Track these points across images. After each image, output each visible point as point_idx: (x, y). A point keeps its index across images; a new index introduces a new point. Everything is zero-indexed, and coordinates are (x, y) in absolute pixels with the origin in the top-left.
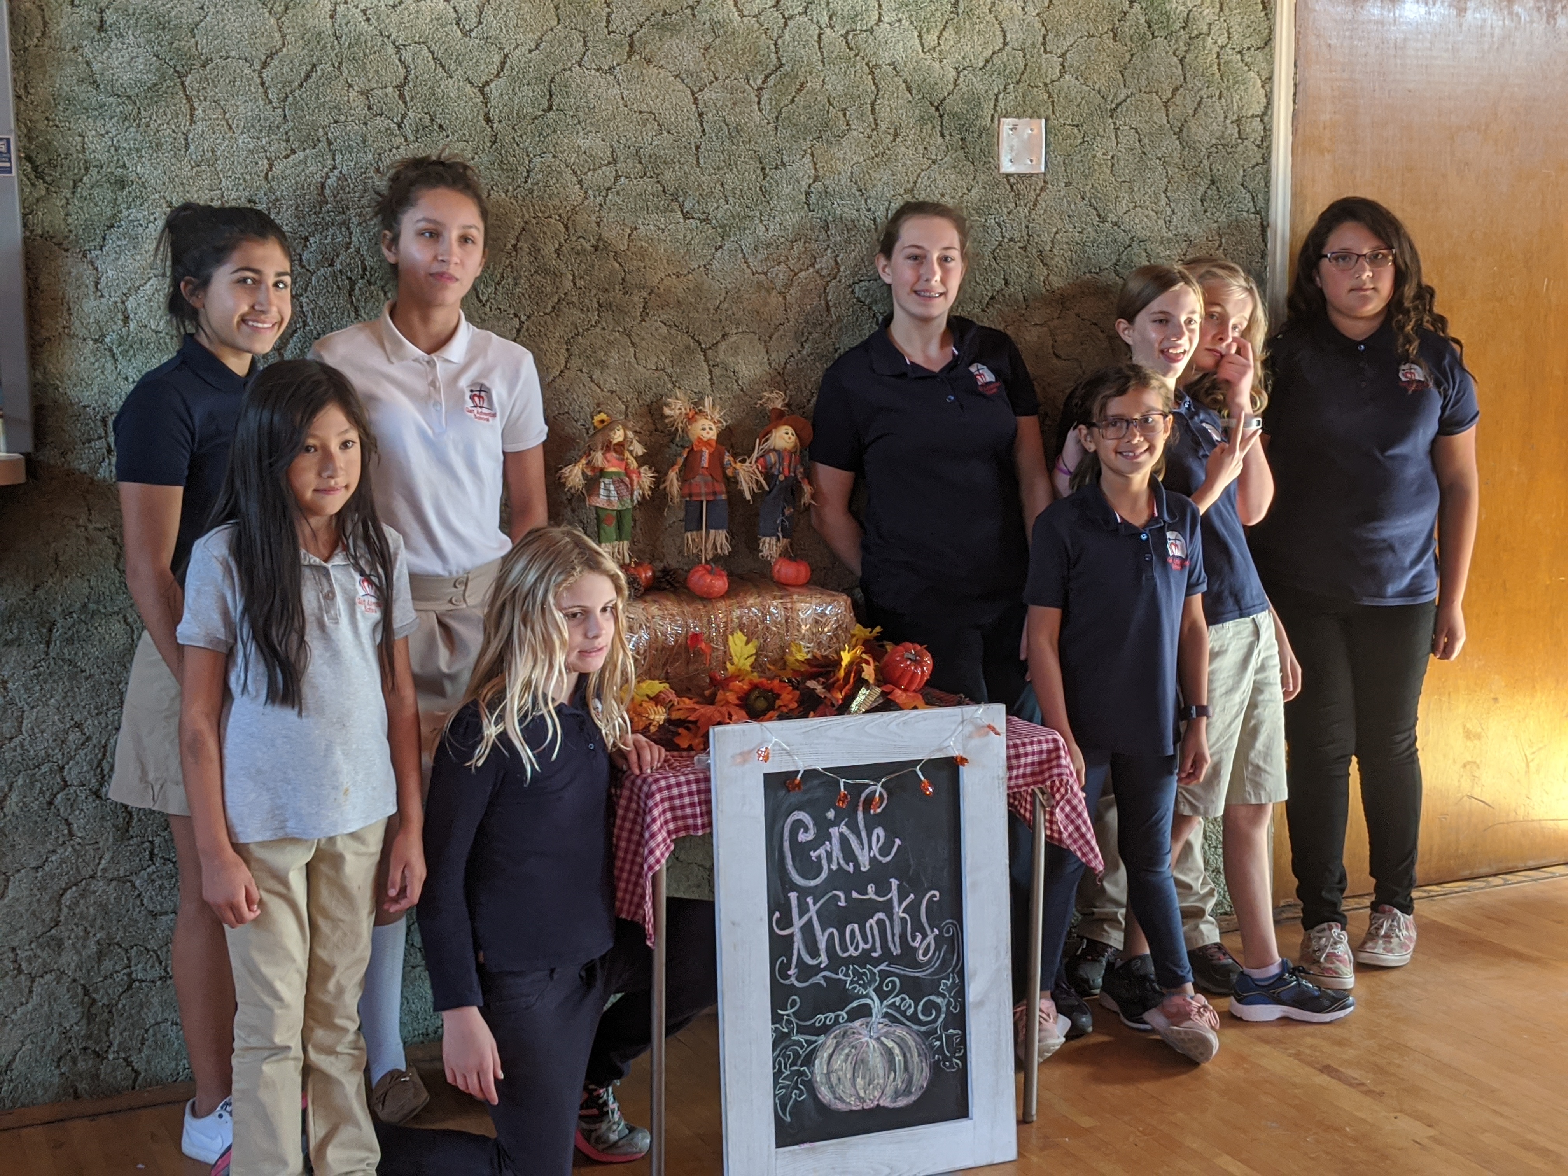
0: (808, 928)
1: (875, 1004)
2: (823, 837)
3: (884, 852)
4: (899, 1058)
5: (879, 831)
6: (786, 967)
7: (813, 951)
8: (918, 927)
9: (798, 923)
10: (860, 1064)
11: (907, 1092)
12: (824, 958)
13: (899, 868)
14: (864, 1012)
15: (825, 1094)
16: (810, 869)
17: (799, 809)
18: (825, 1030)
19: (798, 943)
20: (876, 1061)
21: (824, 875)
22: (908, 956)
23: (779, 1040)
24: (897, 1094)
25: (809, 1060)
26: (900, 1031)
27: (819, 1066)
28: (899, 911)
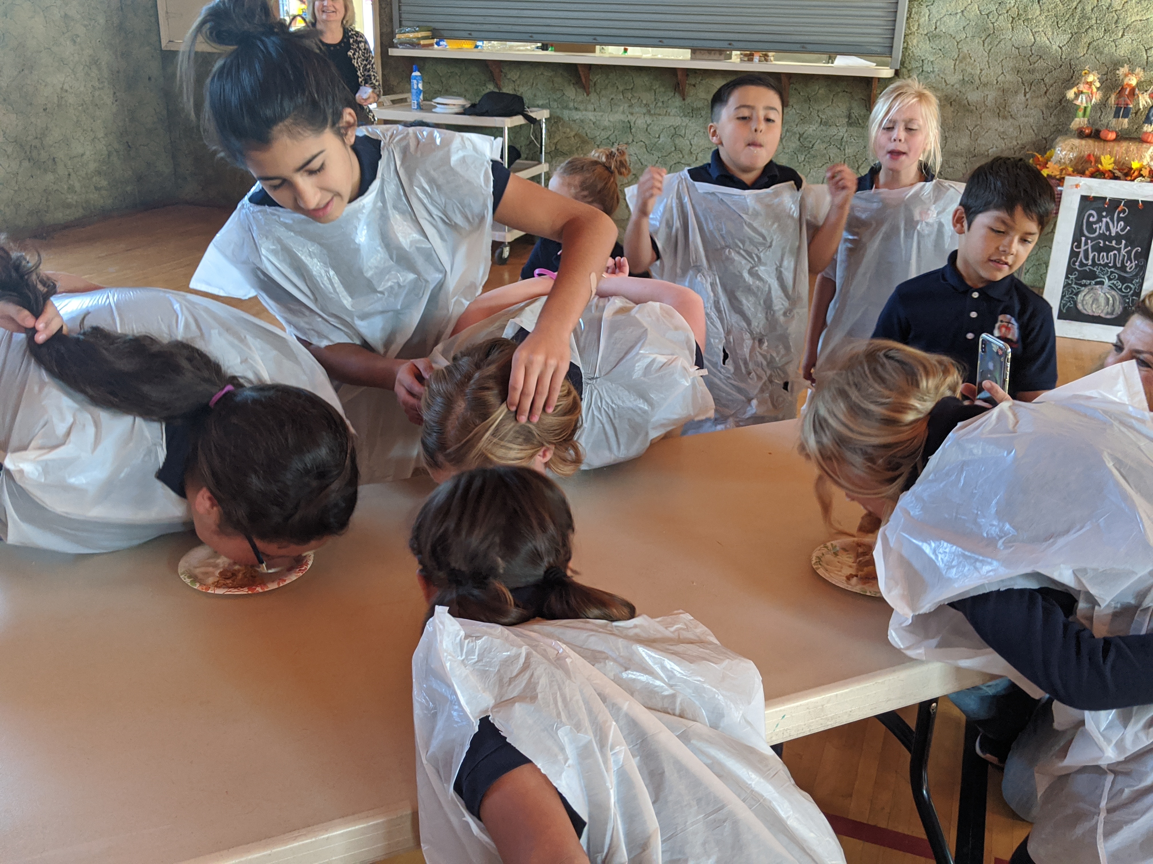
0: (1086, 251)
1: (1106, 281)
2: (1099, 220)
3: (1122, 230)
4: (1111, 301)
5: (1122, 223)
6: (1075, 262)
7: (1087, 259)
8: (1129, 259)
9: (1083, 248)
10: (1095, 300)
11: (1112, 314)
12: (1090, 262)
13: (1127, 237)
14: (1102, 283)
15: (1080, 307)
16: (1092, 231)
17: (1093, 209)
18: (1085, 285)
19: (1082, 255)
20: (1102, 301)
21: (1097, 234)
22: (1123, 268)
23: (1067, 286)
24: (1107, 313)
25: (1077, 294)
26: (1113, 293)
27: (1080, 297)
28: (1123, 252)
